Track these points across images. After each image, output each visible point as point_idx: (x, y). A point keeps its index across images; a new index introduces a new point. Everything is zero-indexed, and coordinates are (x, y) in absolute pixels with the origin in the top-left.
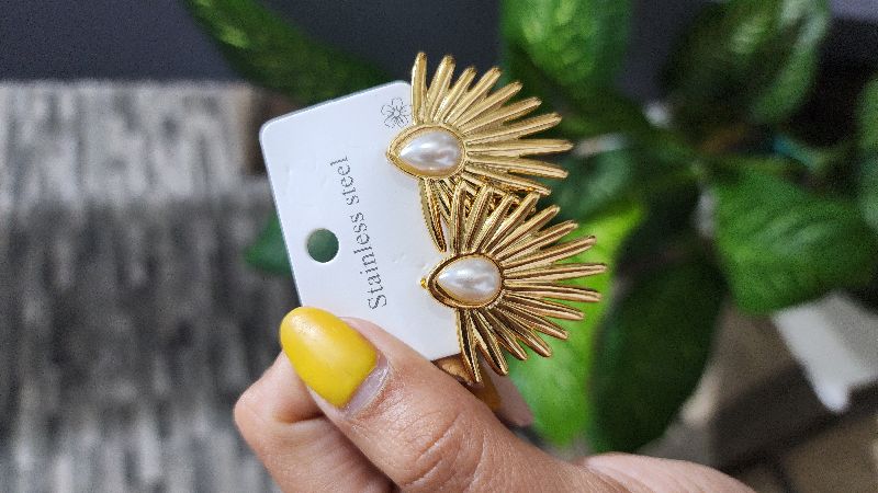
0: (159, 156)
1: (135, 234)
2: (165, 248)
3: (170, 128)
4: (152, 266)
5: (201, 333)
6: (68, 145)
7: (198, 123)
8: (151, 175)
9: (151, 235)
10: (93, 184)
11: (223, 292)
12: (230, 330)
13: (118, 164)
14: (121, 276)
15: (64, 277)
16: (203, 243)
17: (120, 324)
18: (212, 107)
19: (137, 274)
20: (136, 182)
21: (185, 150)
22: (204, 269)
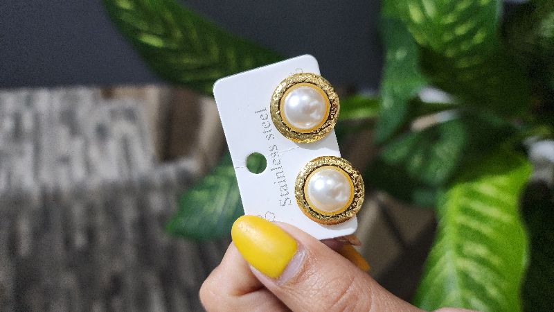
0: (94, 153)
1: (78, 211)
2: (100, 219)
3: (102, 132)
4: (91, 234)
6: (28, 148)
7: (122, 128)
8: (89, 166)
9: (90, 210)
10: (46, 176)
11: (145, 250)
13: (65, 160)
14: (68, 242)
16: (129, 214)
17: (68, 280)
18: (131, 115)
19: (80, 240)
20: (79, 172)
21: (113, 147)
22: (130, 234)
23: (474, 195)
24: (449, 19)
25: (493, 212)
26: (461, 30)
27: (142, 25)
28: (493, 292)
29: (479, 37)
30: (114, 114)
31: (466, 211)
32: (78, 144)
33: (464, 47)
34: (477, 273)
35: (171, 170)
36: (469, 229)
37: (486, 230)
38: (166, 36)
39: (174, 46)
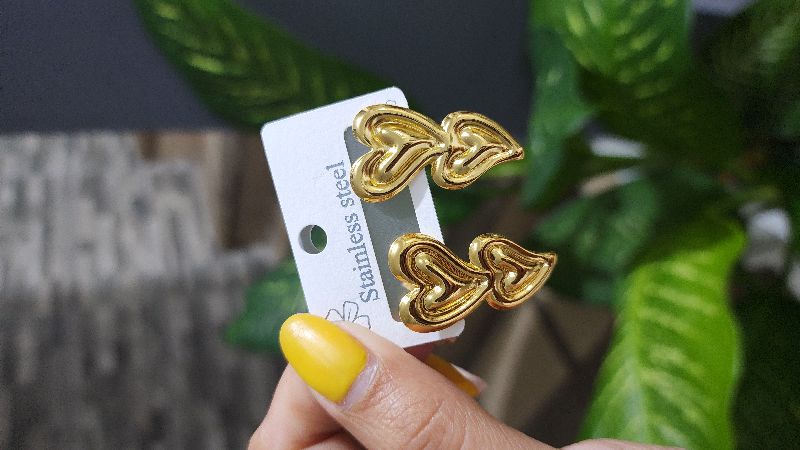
0: (129, 236)
1: (104, 318)
2: (136, 331)
3: (141, 207)
5: (178, 422)
6: (35, 229)
7: (169, 200)
8: (121, 255)
9: (122, 317)
10: (59, 270)
12: (209, 416)
13: (88, 247)
15: (26, 371)
16: (178, 323)
18: (182, 183)
20: (106, 263)
21: (156, 228)
22: (179, 352)
23: (665, 280)
24: (622, 28)
25: (692, 302)
26: (638, 44)
27: (191, 42)
28: (692, 415)
29: (664, 53)
30: (158, 182)
31: (653, 301)
32: (106, 224)
33: (645, 67)
34: (669, 388)
35: (239, 261)
36: (657, 325)
37: (681, 326)
38: (225, 57)
39: (237, 71)
